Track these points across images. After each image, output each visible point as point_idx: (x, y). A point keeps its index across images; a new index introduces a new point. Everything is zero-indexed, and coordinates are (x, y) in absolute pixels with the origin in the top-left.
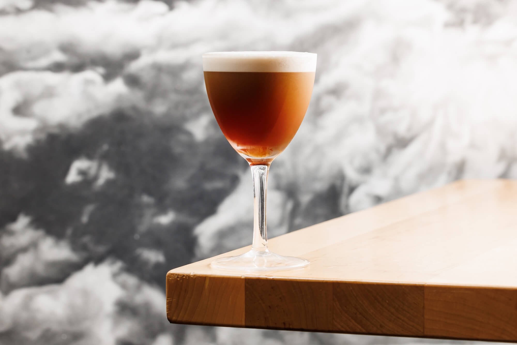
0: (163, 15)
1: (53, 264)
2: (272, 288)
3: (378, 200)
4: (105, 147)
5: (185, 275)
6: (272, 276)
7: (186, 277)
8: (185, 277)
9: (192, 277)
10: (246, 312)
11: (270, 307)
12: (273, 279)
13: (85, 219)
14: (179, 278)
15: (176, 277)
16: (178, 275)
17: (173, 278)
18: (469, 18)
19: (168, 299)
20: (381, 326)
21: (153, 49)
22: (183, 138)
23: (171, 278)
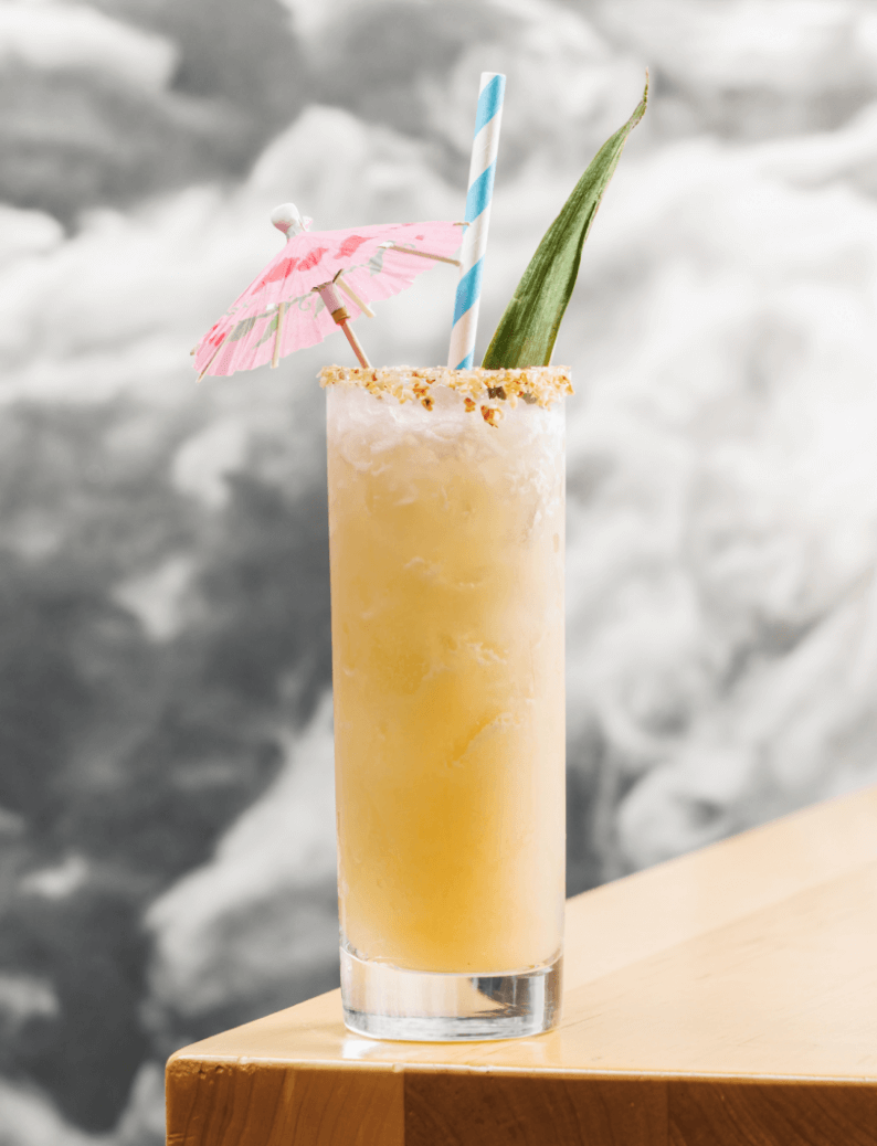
0: (44, 253)
2: (486, 1100)
3: (707, 813)
5: (223, 1065)
6: (484, 1065)
7: (226, 1071)
8: (221, 1071)
9: (243, 1070)
12: (488, 1072)
14: (204, 1073)
15: (196, 1070)
16: (201, 1067)
19: (172, 1136)
22: (109, 630)
23: (179, 1075)
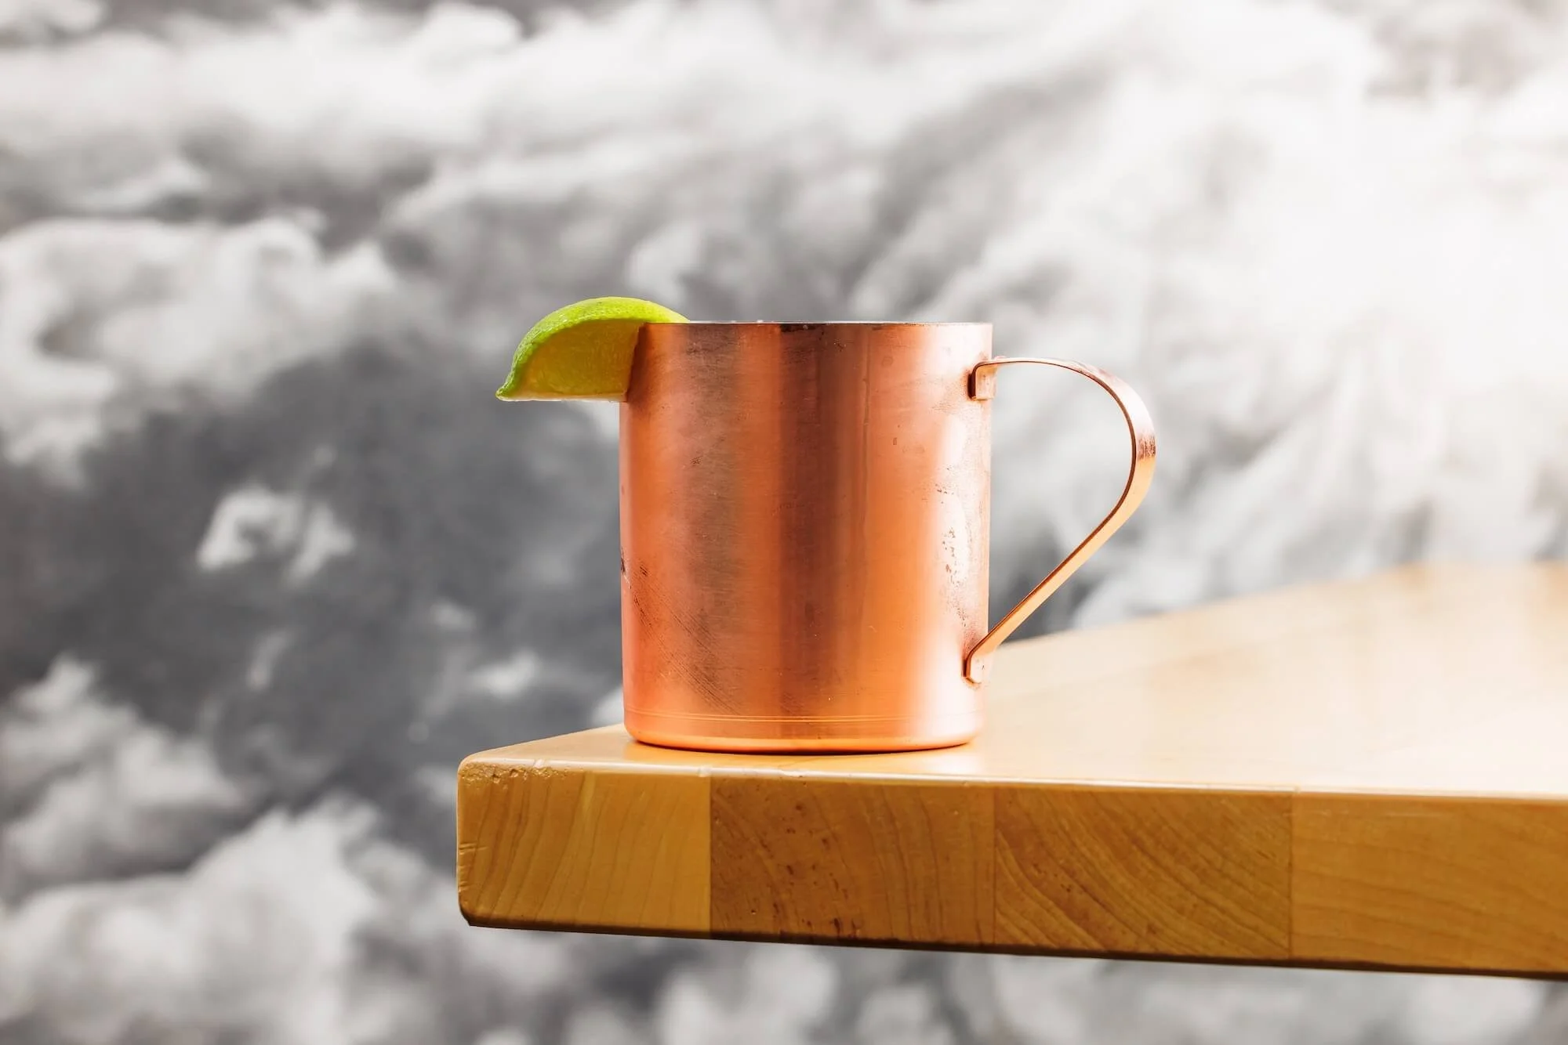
0: (500, 52)
1: (161, 815)
2: (799, 807)
4: (323, 456)
5: (517, 768)
6: (797, 770)
7: (521, 775)
8: (516, 775)
9: (540, 773)
10: (713, 886)
11: (789, 868)
12: (801, 777)
13: (259, 676)
14: (498, 777)
15: (490, 774)
16: (495, 770)
17: (478, 779)
18: (1443, 69)
19: (463, 846)
20: (1152, 929)
21: (471, 157)
23: (472, 780)
